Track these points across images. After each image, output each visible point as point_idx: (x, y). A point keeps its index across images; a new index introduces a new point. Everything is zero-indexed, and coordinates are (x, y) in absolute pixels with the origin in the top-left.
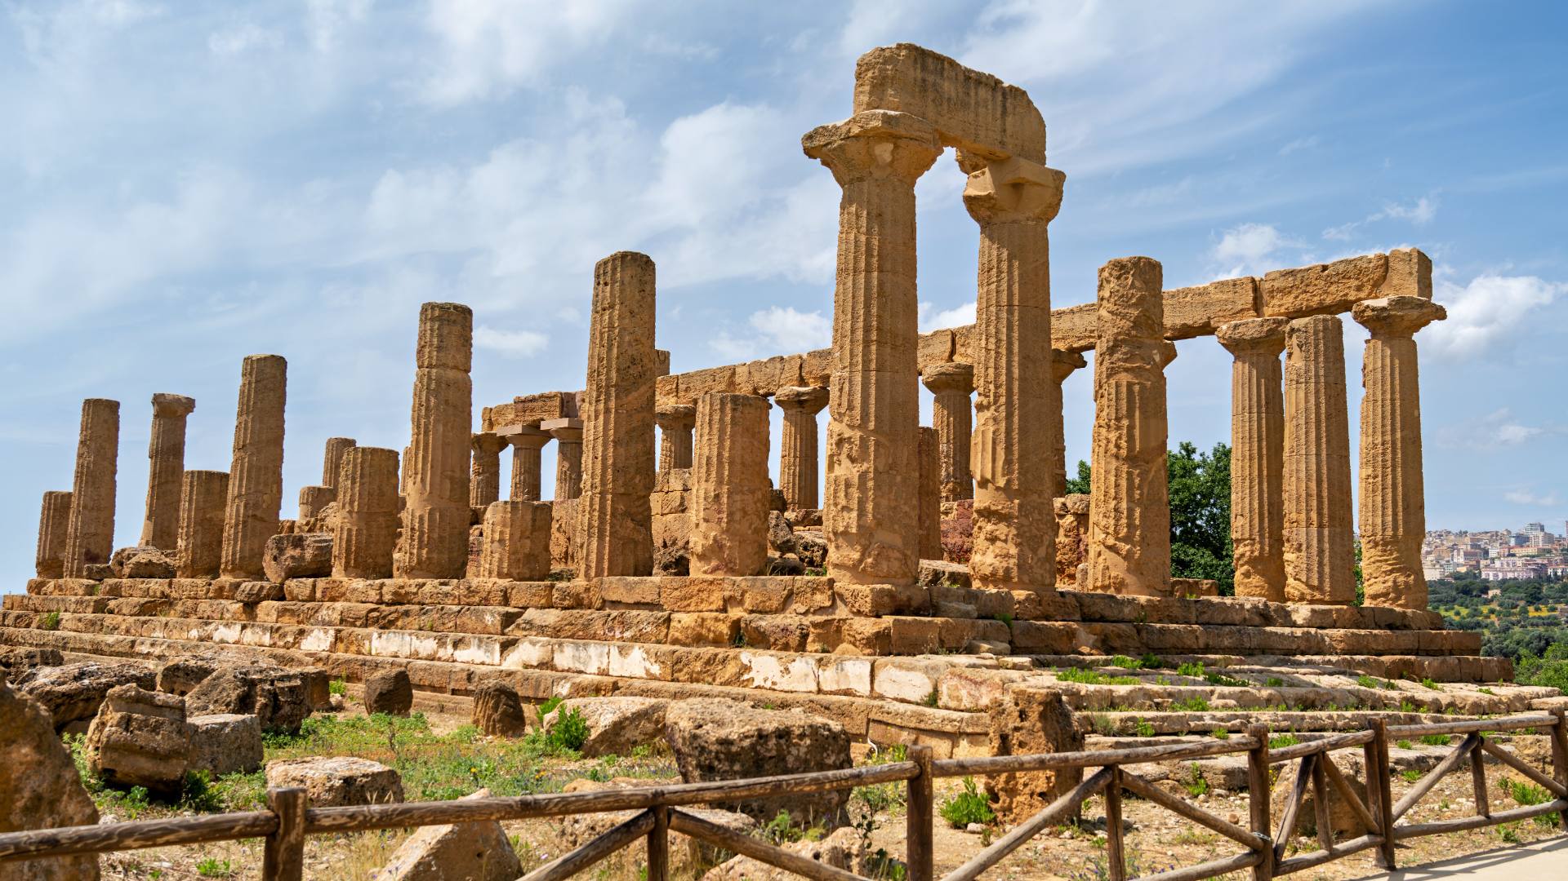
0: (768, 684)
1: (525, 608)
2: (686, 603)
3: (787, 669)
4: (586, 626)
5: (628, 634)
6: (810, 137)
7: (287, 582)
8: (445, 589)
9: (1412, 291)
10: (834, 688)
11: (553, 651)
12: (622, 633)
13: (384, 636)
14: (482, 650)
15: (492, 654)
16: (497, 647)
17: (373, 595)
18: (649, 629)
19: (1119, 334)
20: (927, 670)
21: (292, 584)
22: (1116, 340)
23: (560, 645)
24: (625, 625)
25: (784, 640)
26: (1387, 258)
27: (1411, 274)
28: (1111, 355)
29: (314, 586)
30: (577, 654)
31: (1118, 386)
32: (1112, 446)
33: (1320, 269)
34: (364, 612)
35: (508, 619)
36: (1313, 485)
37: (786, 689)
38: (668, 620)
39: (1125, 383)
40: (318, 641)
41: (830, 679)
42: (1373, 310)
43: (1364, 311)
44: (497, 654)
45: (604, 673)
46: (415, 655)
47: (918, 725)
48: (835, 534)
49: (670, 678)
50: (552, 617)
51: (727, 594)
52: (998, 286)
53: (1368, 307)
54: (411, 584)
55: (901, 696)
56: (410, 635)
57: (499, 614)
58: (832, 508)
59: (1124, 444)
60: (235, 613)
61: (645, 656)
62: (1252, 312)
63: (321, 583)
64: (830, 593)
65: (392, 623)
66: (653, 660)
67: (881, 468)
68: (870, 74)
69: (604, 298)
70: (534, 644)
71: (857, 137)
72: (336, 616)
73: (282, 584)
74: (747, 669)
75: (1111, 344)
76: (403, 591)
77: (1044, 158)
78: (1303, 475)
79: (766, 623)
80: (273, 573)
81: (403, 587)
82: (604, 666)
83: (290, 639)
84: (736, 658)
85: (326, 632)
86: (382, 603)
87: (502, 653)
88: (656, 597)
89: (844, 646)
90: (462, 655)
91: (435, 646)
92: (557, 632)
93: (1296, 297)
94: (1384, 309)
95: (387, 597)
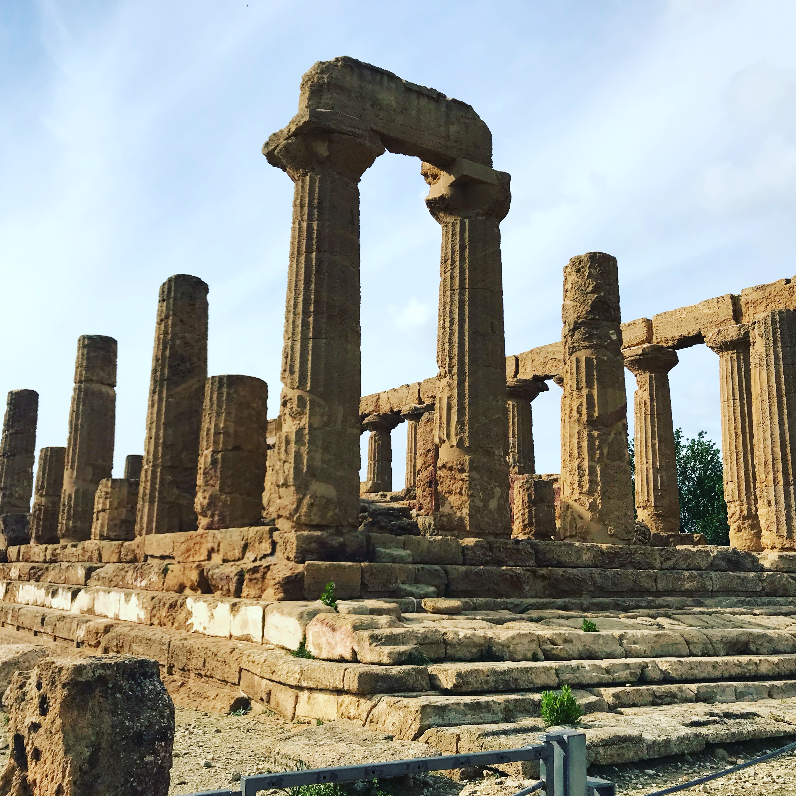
0: (201, 630)
1: (107, 563)
2: (187, 555)
3: (213, 616)
4: (124, 577)
5: (144, 583)
7: (8, 549)
8: (74, 550)
10: (240, 633)
11: (94, 599)
12: (141, 582)
14: (63, 598)
15: (68, 600)
16: (70, 595)
17: (42, 556)
18: (154, 579)
19: (578, 317)
20: (299, 616)
21: (10, 550)
22: (576, 323)
23: (98, 593)
24: (142, 576)
28: (572, 336)
29: (19, 551)
30: (105, 600)
31: (578, 361)
32: (575, 413)
33: (785, 282)
35: (88, 574)
36: (778, 450)
37: (210, 634)
38: (166, 569)
39: (583, 359)
41: (236, 626)
44: (70, 601)
45: (117, 618)
46: (35, 602)
47: (271, 677)
49: (149, 623)
51: (210, 545)
52: (452, 274)
55: (281, 642)
57: (85, 569)
59: (584, 411)
61: (137, 602)
62: (733, 321)
63: (24, 548)
64: (270, 541)
65: (40, 577)
66: (141, 607)
67: (316, 425)
69: (163, 312)
70: (86, 592)
71: (295, 134)
74: (191, 615)
75: (572, 327)
78: (769, 442)
81: (56, 550)
82: (117, 612)
84: (185, 603)
85: (2, 585)
87: (72, 600)
88: (171, 550)
95: (48, 558)
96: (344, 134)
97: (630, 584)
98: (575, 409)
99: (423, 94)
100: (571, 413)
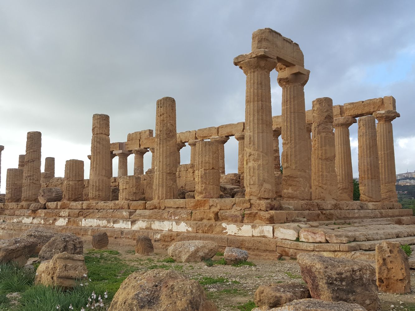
0: (233, 234)
1: (136, 210)
3: (240, 229)
4: (161, 216)
5: (177, 218)
6: (237, 58)
7: (47, 203)
8: (106, 204)
9: (391, 109)
10: (259, 235)
11: (151, 224)
13: (87, 220)
14: (124, 224)
15: (128, 224)
16: (130, 223)
17: (79, 207)
18: (185, 216)
19: (320, 121)
20: (294, 229)
21: (49, 204)
23: (154, 221)
24: (175, 215)
25: (235, 219)
26: (383, 99)
27: (390, 104)
29: (57, 204)
30: (160, 224)
32: (320, 156)
33: (362, 102)
34: (78, 213)
35: (131, 214)
37: (240, 235)
38: (192, 213)
39: (323, 136)
40: (61, 222)
41: (256, 232)
42: (380, 114)
43: (377, 114)
44: (130, 225)
45: (171, 231)
46: (99, 226)
47: (296, 248)
48: (250, 185)
49: (196, 232)
50: (147, 212)
51: (211, 204)
52: (290, 106)
53: (379, 113)
54: (93, 203)
55: (285, 238)
56: (97, 220)
57: (128, 212)
58: (248, 176)
59: (323, 155)
60: (29, 214)
61: (186, 225)
62: (340, 115)
63: (59, 203)
64: (249, 203)
65: (88, 216)
66: (189, 226)
67: (264, 164)
68: (257, 38)
69: (161, 112)
70: (144, 221)
71: (254, 58)
72: (67, 214)
73: (45, 204)
74: (225, 229)
75: (318, 124)
76: (90, 205)
77: (303, 66)
78: (366, 164)
79: (228, 213)
80: (42, 200)
81: (90, 204)
82: (170, 228)
83: (51, 222)
84: (220, 225)
85: (65, 219)
86: (83, 209)
87: (131, 225)
88: (185, 205)
89: (258, 221)
90: (116, 226)
91: (106, 223)
92: (150, 217)
93: (354, 111)
94: (384, 114)
95: (85, 207)
96: (271, 58)
97: (344, 215)
98: (320, 154)
99: (287, 41)
100: (318, 155)
